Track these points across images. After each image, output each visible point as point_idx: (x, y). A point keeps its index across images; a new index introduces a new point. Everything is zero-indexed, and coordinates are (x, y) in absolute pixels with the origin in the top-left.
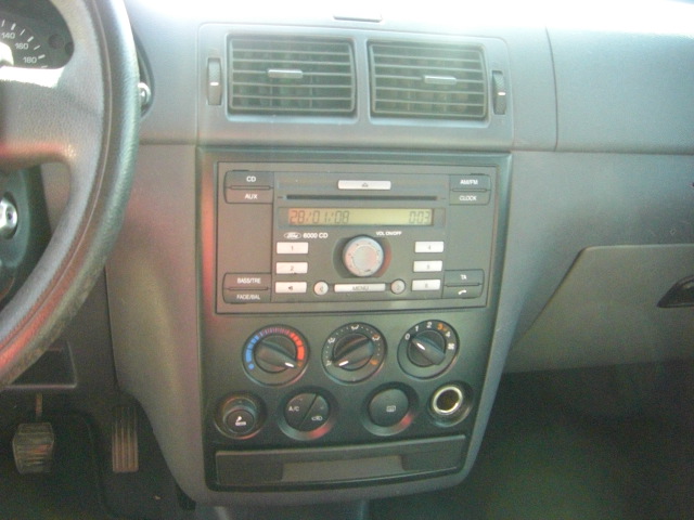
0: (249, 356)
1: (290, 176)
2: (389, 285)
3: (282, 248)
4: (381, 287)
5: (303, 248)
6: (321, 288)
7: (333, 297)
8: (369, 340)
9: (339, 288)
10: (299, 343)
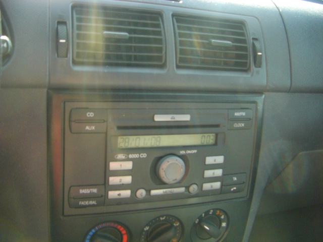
2: (187, 188)
3: (113, 166)
4: (182, 190)
5: (129, 165)
6: (141, 193)
7: (149, 199)
8: (172, 226)
9: (154, 192)
10: (124, 232)
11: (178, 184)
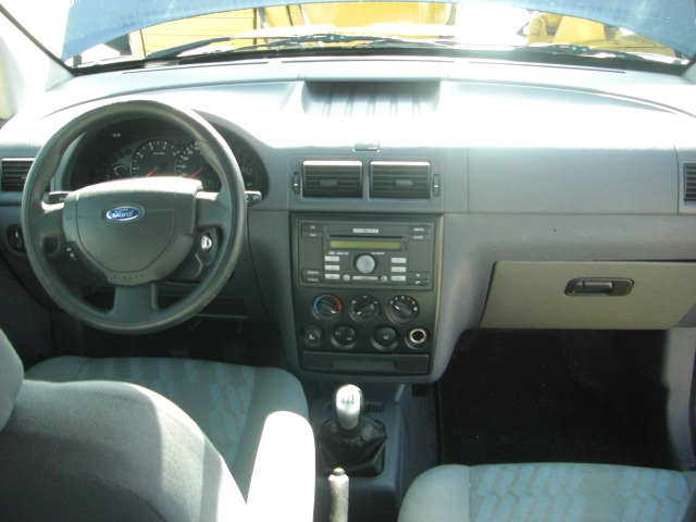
0: (315, 307)
1: (339, 226)
2: (379, 277)
3: (327, 258)
4: (376, 278)
5: (337, 259)
6: (347, 277)
7: (352, 282)
9: (355, 278)
10: (339, 302)
11: (371, 274)
